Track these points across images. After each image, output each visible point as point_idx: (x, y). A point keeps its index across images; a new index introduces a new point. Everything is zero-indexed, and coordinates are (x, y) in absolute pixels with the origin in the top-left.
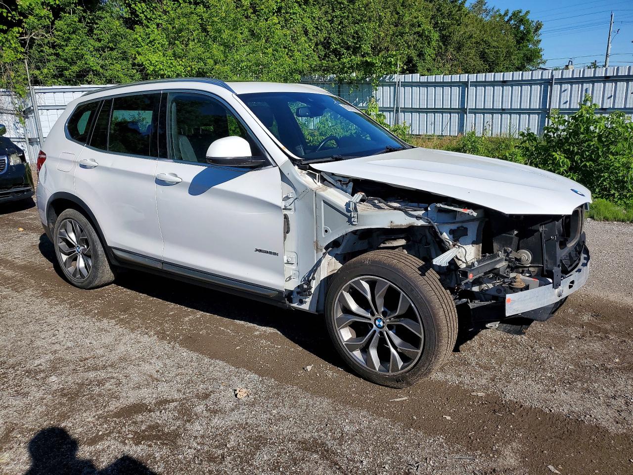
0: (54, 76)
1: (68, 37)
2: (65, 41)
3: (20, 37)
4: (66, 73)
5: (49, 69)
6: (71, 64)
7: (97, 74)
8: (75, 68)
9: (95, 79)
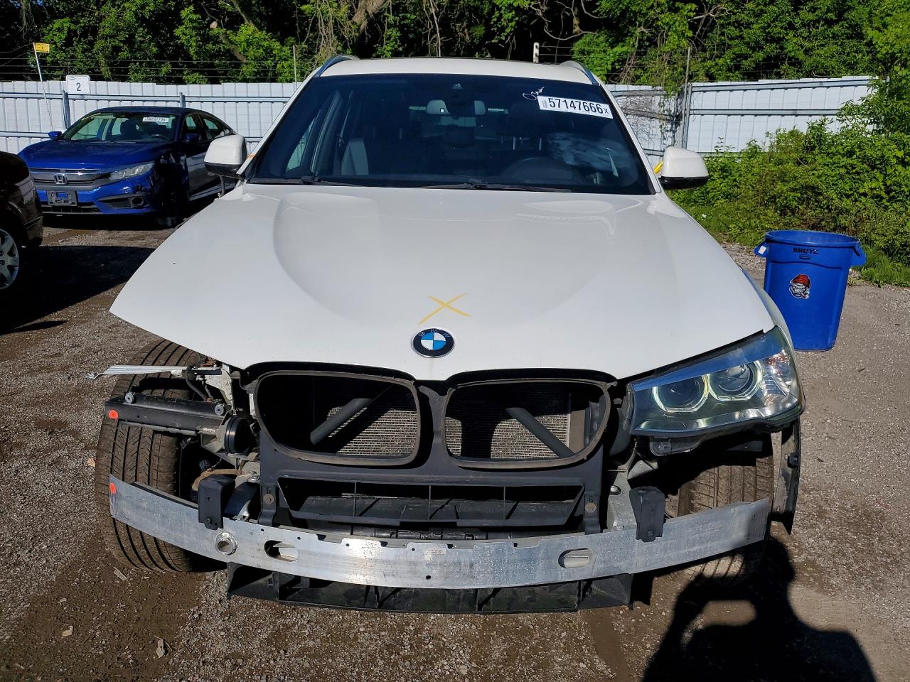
0: (729, 70)
1: (762, 10)
2: (756, 16)
3: (696, 16)
4: (745, 63)
5: (726, 59)
6: (754, 50)
7: (796, 63)
8: (760, 56)
9: (792, 70)
